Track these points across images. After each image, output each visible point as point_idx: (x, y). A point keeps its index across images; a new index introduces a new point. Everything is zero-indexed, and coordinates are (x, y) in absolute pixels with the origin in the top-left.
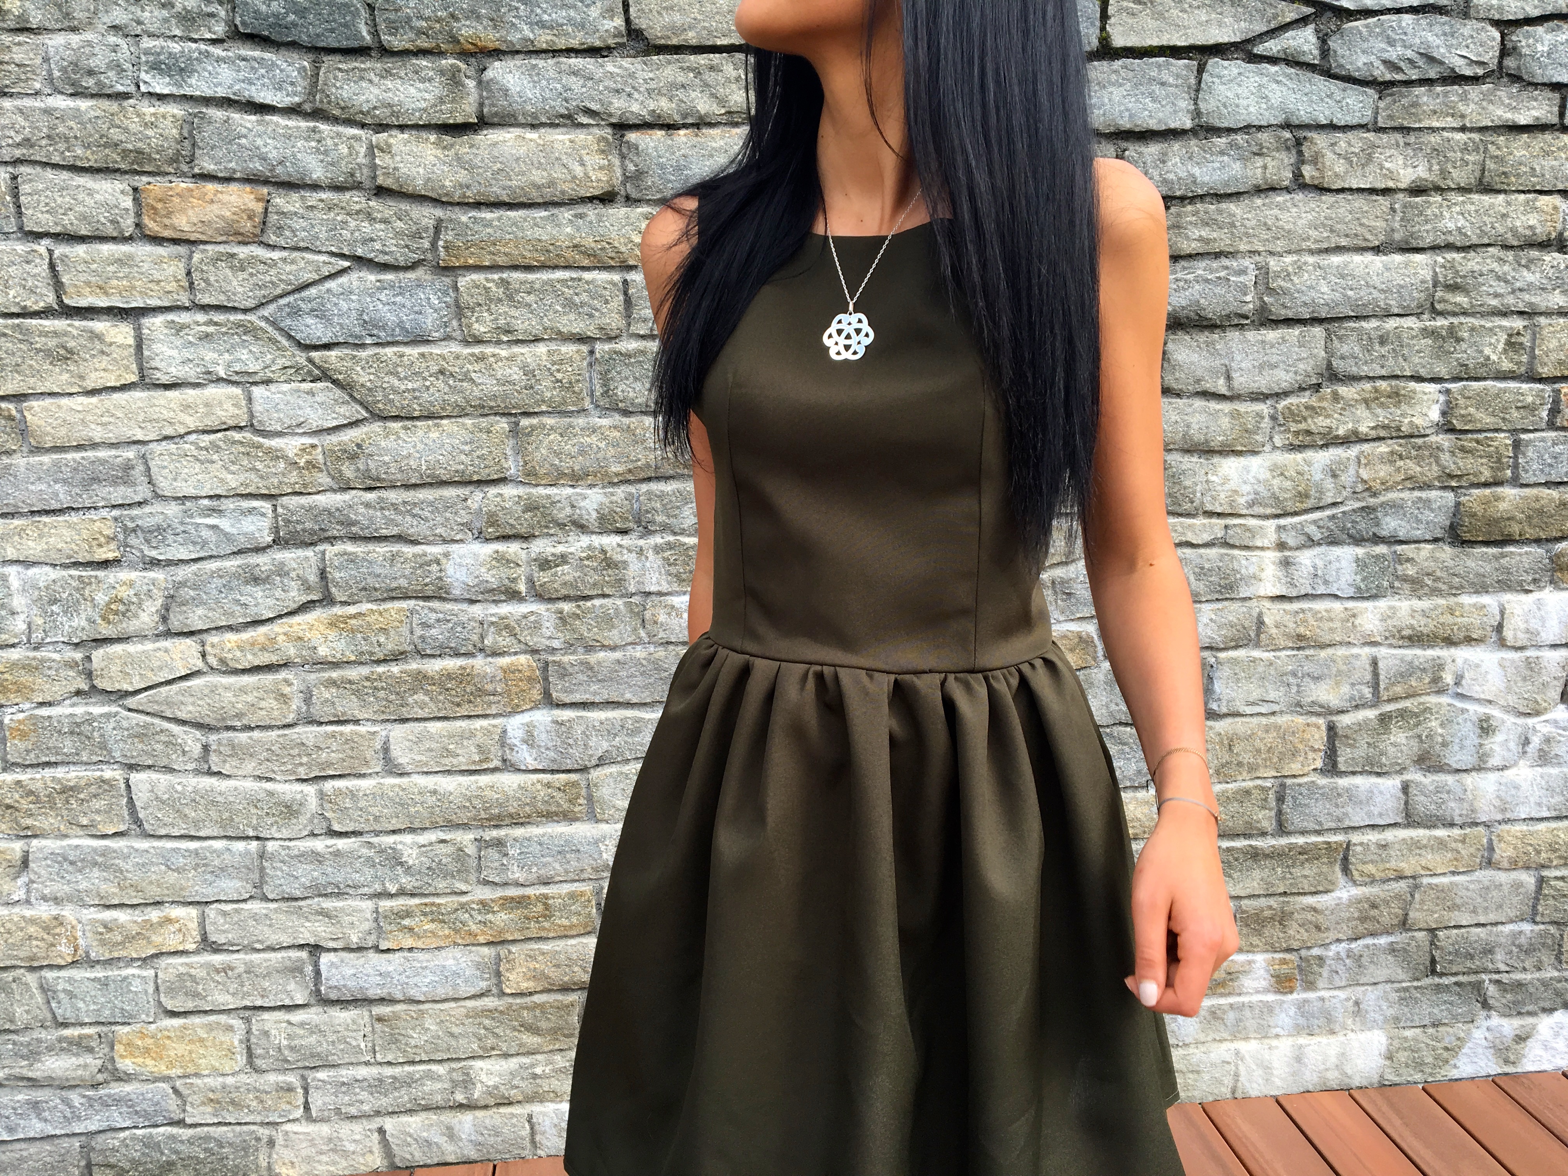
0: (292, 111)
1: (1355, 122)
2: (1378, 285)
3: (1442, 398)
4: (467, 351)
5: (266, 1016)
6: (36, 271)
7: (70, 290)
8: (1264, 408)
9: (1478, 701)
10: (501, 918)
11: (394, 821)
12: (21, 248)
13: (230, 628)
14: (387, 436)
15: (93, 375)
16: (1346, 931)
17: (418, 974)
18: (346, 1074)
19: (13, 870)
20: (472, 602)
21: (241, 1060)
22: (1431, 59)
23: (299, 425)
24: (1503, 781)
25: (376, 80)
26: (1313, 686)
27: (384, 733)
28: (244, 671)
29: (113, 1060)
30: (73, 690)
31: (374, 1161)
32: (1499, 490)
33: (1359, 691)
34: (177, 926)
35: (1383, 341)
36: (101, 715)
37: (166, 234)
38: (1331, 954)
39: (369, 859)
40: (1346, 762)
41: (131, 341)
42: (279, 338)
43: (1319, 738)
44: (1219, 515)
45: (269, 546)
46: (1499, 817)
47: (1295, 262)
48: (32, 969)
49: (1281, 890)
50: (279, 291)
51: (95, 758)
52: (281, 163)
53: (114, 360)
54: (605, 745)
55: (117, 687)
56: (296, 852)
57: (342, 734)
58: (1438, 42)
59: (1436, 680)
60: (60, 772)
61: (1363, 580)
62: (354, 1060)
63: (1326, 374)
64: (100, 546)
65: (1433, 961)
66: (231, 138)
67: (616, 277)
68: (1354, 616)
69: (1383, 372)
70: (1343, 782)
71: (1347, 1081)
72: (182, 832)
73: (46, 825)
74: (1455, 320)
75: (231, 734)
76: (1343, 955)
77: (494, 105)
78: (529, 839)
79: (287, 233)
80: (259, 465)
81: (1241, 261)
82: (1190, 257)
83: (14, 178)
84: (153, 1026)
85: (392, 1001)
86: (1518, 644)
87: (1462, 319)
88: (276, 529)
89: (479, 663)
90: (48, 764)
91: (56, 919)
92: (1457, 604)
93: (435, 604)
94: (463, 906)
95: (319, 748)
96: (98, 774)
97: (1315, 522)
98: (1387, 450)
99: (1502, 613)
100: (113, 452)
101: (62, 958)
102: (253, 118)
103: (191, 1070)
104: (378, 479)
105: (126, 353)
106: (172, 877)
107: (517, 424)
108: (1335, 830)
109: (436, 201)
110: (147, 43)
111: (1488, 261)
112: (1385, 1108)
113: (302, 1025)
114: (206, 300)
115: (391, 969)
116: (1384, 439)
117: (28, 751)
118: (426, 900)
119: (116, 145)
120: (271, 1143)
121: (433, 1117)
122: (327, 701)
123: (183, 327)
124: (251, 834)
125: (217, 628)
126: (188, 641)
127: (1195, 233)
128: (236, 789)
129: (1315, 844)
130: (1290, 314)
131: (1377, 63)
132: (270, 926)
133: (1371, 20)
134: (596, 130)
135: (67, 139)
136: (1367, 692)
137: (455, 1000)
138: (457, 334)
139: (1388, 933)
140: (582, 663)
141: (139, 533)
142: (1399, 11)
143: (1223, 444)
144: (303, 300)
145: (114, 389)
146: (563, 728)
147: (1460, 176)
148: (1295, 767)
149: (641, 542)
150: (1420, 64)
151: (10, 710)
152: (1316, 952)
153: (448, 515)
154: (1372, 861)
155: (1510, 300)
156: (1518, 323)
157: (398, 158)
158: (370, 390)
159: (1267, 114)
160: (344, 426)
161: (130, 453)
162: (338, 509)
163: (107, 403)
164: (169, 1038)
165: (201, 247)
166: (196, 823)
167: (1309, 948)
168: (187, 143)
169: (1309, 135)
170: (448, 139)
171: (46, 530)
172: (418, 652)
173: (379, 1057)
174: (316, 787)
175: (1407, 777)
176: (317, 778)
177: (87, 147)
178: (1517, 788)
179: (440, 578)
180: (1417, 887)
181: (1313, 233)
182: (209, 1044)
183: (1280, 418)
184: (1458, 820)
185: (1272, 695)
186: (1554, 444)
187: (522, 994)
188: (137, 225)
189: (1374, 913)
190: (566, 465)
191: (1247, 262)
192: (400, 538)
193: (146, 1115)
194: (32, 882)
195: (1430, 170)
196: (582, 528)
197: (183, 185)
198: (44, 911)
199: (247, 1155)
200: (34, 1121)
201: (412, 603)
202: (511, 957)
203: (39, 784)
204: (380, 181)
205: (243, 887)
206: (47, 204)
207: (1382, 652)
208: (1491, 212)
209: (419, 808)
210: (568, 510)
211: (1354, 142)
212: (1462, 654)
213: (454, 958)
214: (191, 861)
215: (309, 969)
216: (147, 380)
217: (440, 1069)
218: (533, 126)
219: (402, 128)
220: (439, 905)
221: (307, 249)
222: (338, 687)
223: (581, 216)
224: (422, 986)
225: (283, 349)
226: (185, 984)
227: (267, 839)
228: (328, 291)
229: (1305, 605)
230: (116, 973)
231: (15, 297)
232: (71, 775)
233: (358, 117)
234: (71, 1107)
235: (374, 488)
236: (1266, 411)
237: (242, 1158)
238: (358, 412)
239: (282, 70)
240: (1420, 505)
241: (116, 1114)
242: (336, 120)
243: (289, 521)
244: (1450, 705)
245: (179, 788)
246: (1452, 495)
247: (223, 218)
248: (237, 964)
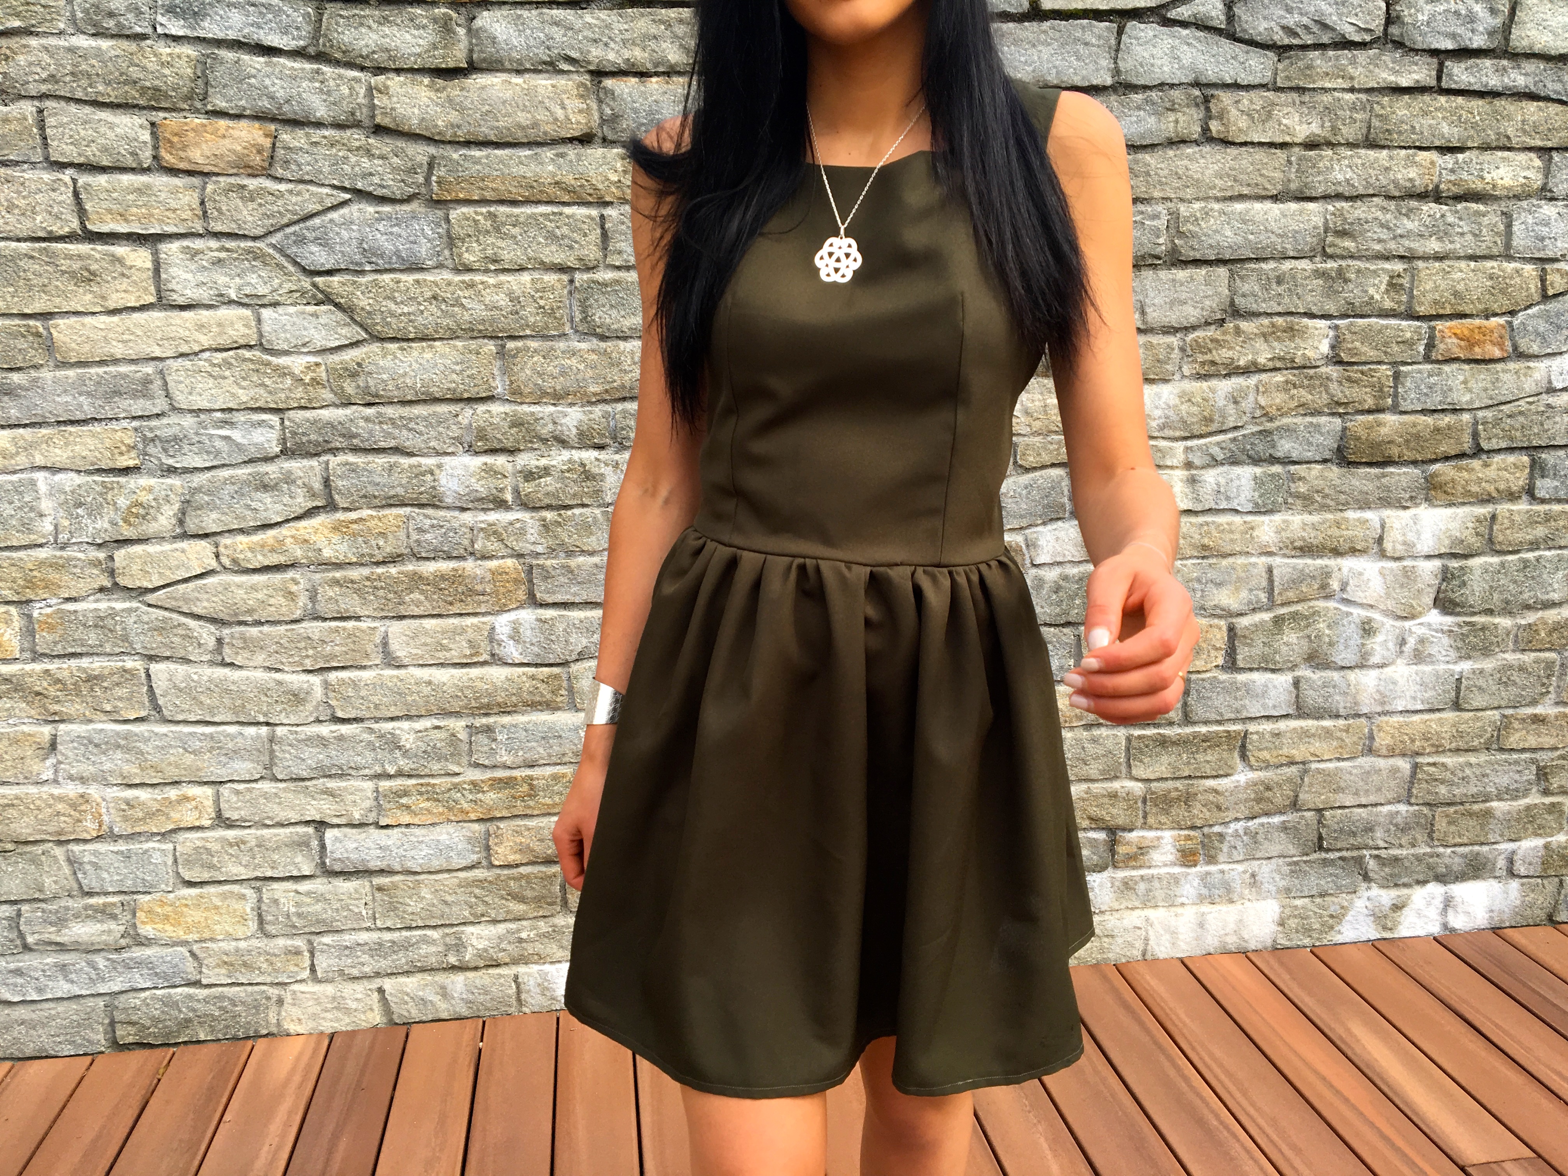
0: (297, 54)
1: (1257, 81)
2: (1276, 230)
3: (1331, 333)
4: (457, 278)
5: (275, 885)
6: (61, 198)
7: (93, 216)
8: (1174, 340)
9: (1361, 605)
10: (490, 797)
11: (392, 709)
12: (47, 176)
13: (242, 531)
14: (384, 357)
15: (114, 296)
16: (1244, 811)
17: (414, 848)
18: (348, 939)
19: (41, 752)
20: (463, 509)
21: (253, 925)
22: (1324, 26)
23: (304, 345)
24: (1383, 677)
25: (374, 26)
26: (1215, 592)
27: (383, 629)
28: (255, 571)
29: (134, 926)
30: (96, 586)
31: (374, 1018)
32: (1381, 416)
33: (1256, 596)
34: (194, 803)
35: (1279, 281)
36: (123, 610)
37: (182, 166)
38: (1230, 831)
39: (370, 743)
40: (1244, 659)
41: (149, 265)
42: (286, 264)
43: (1220, 638)
45: (277, 456)
46: (1379, 709)
47: (1203, 208)
48: (60, 843)
49: (1186, 774)
50: (285, 221)
51: (117, 650)
52: (288, 102)
53: (135, 282)
54: (584, 642)
55: (138, 584)
56: (303, 737)
57: (344, 629)
58: (1331, 10)
59: (1324, 586)
60: (85, 662)
61: (1260, 497)
62: (356, 926)
63: (1229, 310)
64: (121, 454)
65: (1321, 838)
66: (241, 79)
67: (594, 212)
69: (1280, 309)
70: (1241, 677)
71: (1244, 944)
72: (199, 718)
73: (72, 711)
74: (1343, 263)
75: (242, 628)
76: (1241, 832)
77: (482, 52)
78: (515, 726)
79: (293, 167)
80: (268, 382)
81: (1155, 207)
83: (40, 111)
84: (172, 895)
85: (391, 872)
86: (1396, 555)
87: (1350, 262)
88: (283, 441)
89: (469, 565)
90: (74, 655)
91: (82, 796)
92: (1343, 518)
93: (430, 511)
94: (455, 786)
95: (324, 642)
96: (120, 664)
97: (1218, 444)
98: (1282, 379)
99: (1383, 527)
100: (133, 368)
101: (88, 833)
102: (262, 59)
103: (206, 935)
104: (378, 396)
105: (145, 276)
106: (189, 759)
107: (503, 346)
108: (1235, 721)
109: (429, 140)
111: (1373, 210)
112: (1277, 966)
113: (308, 894)
114: (219, 227)
115: (390, 843)
116: (1280, 369)
117: (56, 643)
118: (422, 781)
119: (135, 82)
120: (280, 1002)
121: (428, 977)
122: (331, 598)
123: (197, 252)
124: (262, 719)
125: (229, 531)
126: (203, 543)
128: (247, 678)
129: (1216, 733)
130: (1198, 256)
131: (1277, 29)
132: (280, 804)
134: (576, 77)
135: (89, 76)
136: (1263, 597)
137: (449, 871)
138: (449, 263)
139: (1281, 813)
140: (563, 567)
141: (157, 442)
144: (308, 229)
145: (134, 309)
146: (546, 626)
147: (1349, 132)
148: (1200, 664)
149: (617, 457)
150: (1315, 30)
151: (38, 605)
152: (1217, 829)
153: (441, 429)
154: (1267, 748)
155: (1392, 245)
156: (1398, 266)
157: (395, 99)
158: (369, 313)
159: (1178, 73)
160: (346, 346)
161: (149, 369)
162: (340, 423)
163: (127, 323)
164: (186, 906)
165: (214, 178)
166: (211, 710)
167: (1211, 826)
168: (200, 82)
169: (1216, 93)
170: (440, 83)
171: (71, 439)
172: (414, 555)
174: (321, 677)
175: (1299, 673)
176: (322, 670)
177: (108, 83)
178: (1395, 683)
179: (434, 488)
180: (1306, 771)
181: (1219, 182)
182: (223, 911)
183: (1188, 349)
184: (1343, 712)
186: (1430, 376)
187: (508, 866)
188: (155, 157)
189: (1268, 794)
190: (548, 385)
191: (1160, 208)
192: (397, 450)
193: (165, 976)
194: (60, 762)
195: (1322, 126)
196: (563, 443)
197: (197, 121)
198: (71, 790)
199: (258, 1013)
200: (62, 982)
201: (408, 510)
202: (500, 832)
203: (66, 673)
204: (378, 120)
205: (254, 768)
206: (71, 137)
207: (1277, 561)
208: (1376, 165)
209: (415, 697)
210: (550, 427)
211: (1255, 100)
212: (1348, 564)
213: (448, 833)
214: (207, 744)
215: (315, 843)
216: (164, 302)
217: (434, 934)
218: (518, 72)
219: (398, 71)
220: (434, 785)
221: (311, 182)
222: (342, 586)
223: (562, 155)
224: (418, 858)
225: (289, 274)
226: (201, 857)
227: (276, 725)
228: (331, 221)
229: (1209, 518)
230: (138, 846)
231: (41, 223)
232: (96, 665)
233: (359, 61)
234: (96, 969)
235: (373, 404)
236: (1176, 343)
237: (253, 1015)
238: (359, 334)
239: (288, 16)
240: (1311, 429)
241: (137, 976)
242: (337, 63)
243: (296, 434)
244: (1336, 609)
245: (195, 677)
246: (1339, 420)
247: (234, 152)
248: (249, 838)
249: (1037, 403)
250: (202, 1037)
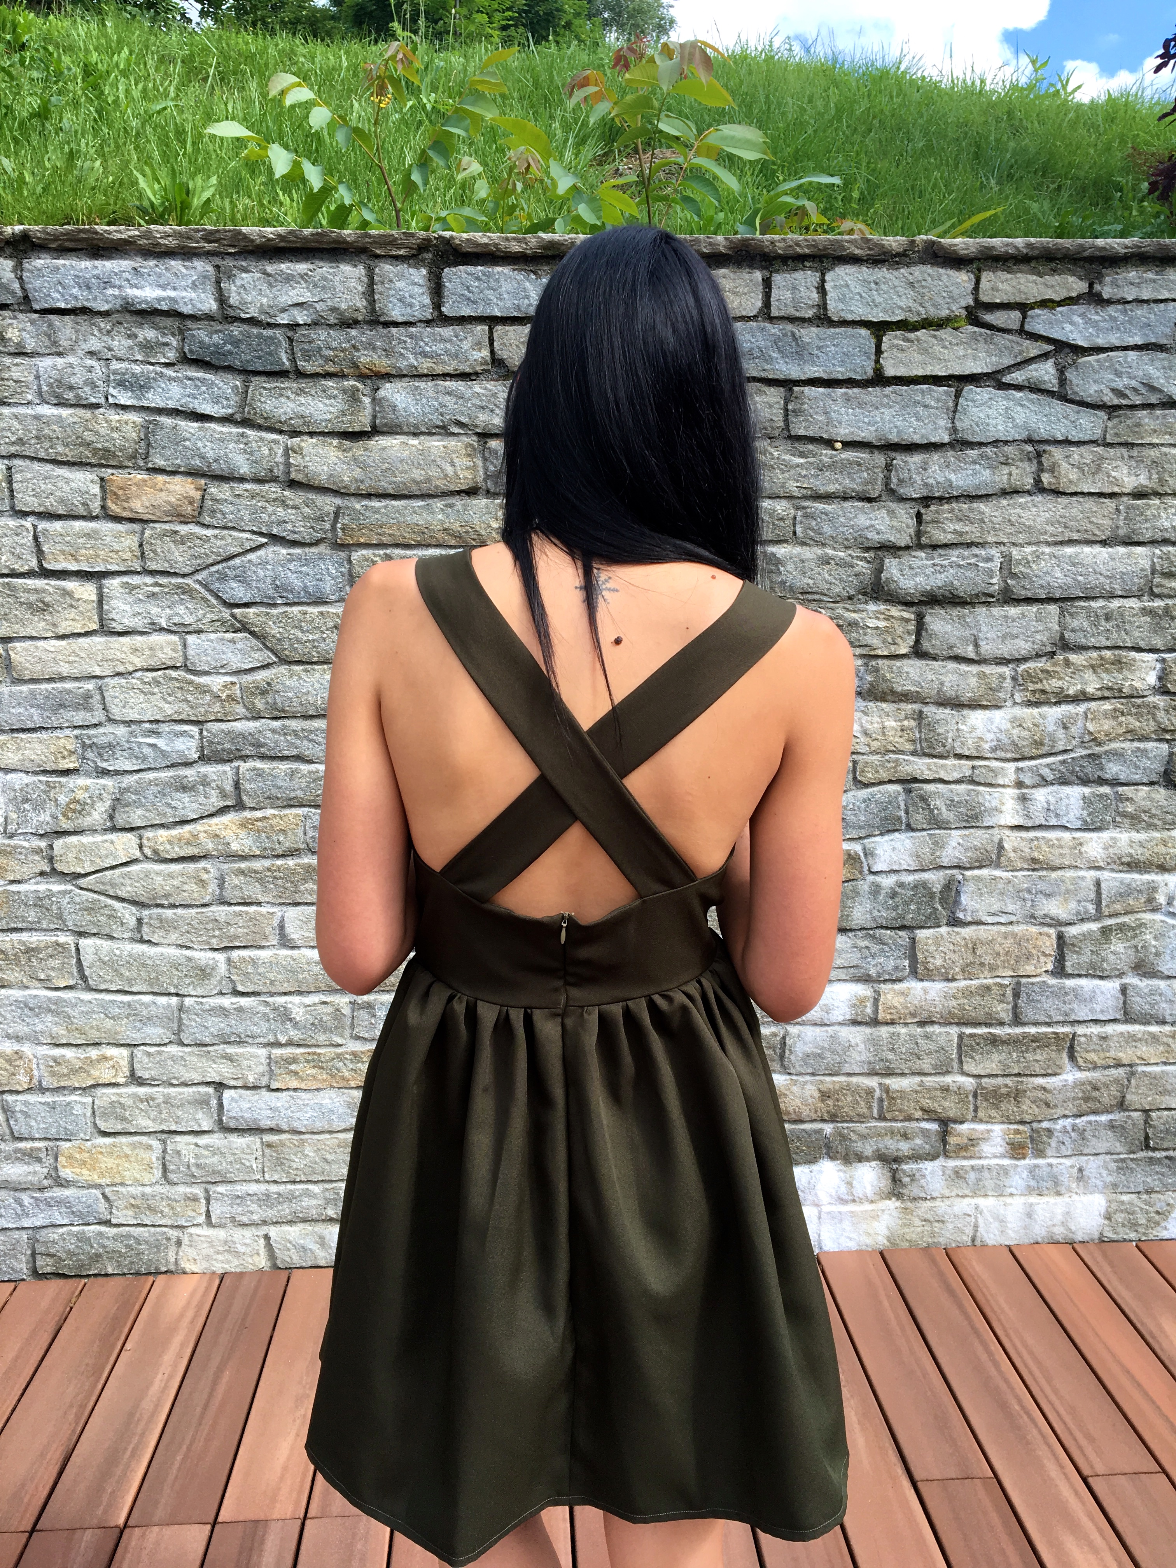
0: (226, 420)
1: (1087, 438)
2: (1104, 572)
3: (1159, 666)
5: (178, 1138)
6: (23, 541)
7: (49, 557)
8: (1006, 671)
11: (285, 985)
12: (12, 523)
13: (162, 826)
14: (291, 677)
15: (64, 624)
16: (1071, 1109)
17: (301, 1110)
18: (240, 1189)
21: (158, 1173)
22: (1152, 388)
23: (222, 667)
25: (292, 396)
26: (1045, 902)
27: (280, 914)
28: (172, 861)
29: (56, 1169)
30: (37, 871)
31: (260, 1262)
33: (1084, 907)
34: (111, 1063)
35: (1108, 618)
36: (59, 892)
37: (125, 514)
38: (1058, 1127)
39: (265, 1015)
40: (1072, 966)
41: (94, 597)
42: (210, 598)
43: (1049, 945)
44: (968, 758)
45: (195, 762)
47: (1034, 552)
49: (1016, 1071)
50: (211, 561)
51: (52, 926)
52: (216, 461)
53: (81, 612)
55: (72, 870)
56: (207, 1007)
57: (247, 913)
58: (1158, 374)
59: (1150, 900)
60: (24, 936)
61: (1089, 815)
62: (247, 1178)
63: (1059, 644)
64: (64, 758)
65: (1147, 1138)
66: (178, 440)
68: (1081, 844)
69: (1108, 644)
70: (1070, 983)
71: (1071, 1235)
72: (119, 987)
73: (12, 978)
74: (1170, 602)
75: (159, 910)
76: (1069, 1129)
77: (383, 418)
79: (219, 515)
80: (190, 698)
81: (989, 551)
82: (946, 546)
83: (9, 468)
84: (89, 1143)
85: (279, 1131)
88: (202, 748)
90: (16, 930)
91: (16, 1053)
92: (1170, 837)
94: (338, 1056)
95: (228, 923)
96: (54, 938)
97: (1048, 765)
98: (1111, 707)
100: (77, 684)
101: (21, 1085)
102: (196, 425)
103: (118, 1180)
104: (283, 711)
105: (90, 607)
106: (109, 1023)
108: (1063, 1023)
109: (336, 493)
110: (115, 365)
112: (1100, 1258)
113: (206, 1147)
114: (153, 566)
115: (279, 1105)
116: (1108, 698)
118: (309, 1050)
119: (89, 444)
120: (179, 1243)
121: (308, 1227)
122: (236, 886)
123: (135, 587)
124: (172, 991)
125: (152, 826)
126: (129, 835)
127: (951, 527)
128: (162, 954)
129: (1045, 1034)
130: (1029, 595)
131: (1106, 391)
132: (185, 1066)
133: (1102, 356)
134: (465, 439)
135: (51, 439)
136: (1091, 908)
137: (331, 1132)
139: (1108, 1112)
141: (94, 748)
142: (1126, 348)
143: (970, 699)
144: (229, 568)
145: (79, 635)
148: (1029, 969)
150: (1143, 391)
152: (1045, 1125)
154: (1094, 1051)
157: (308, 458)
158: (279, 640)
159: (1012, 431)
160: (258, 668)
161: (90, 686)
162: (250, 734)
163: (74, 646)
164: (101, 1153)
165: (152, 525)
166: (130, 981)
167: (1040, 1121)
168: (143, 443)
169: (1048, 448)
170: (347, 443)
171: (22, 744)
172: (310, 850)
173: (267, 1177)
174: (225, 955)
175: (1126, 980)
176: (226, 948)
177: (67, 445)
180: (1133, 1074)
181: (1050, 529)
182: (132, 1159)
183: (1020, 679)
184: (1169, 1019)
185: (1010, 908)
188: (103, 507)
189: (1095, 1094)
191: (994, 552)
192: (299, 758)
193: (80, 1215)
195: (1150, 478)
197: (139, 476)
198: (8, 1047)
199: (159, 1251)
201: (306, 809)
203: (9, 946)
204: (293, 476)
205: (165, 1034)
206: (33, 490)
207: (1105, 875)
209: (306, 975)
211: (1086, 454)
212: (1174, 879)
213: (331, 1098)
214: (124, 1011)
215: (214, 1102)
216: (106, 629)
217: (315, 1189)
218: (415, 435)
219: (311, 434)
220: (319, 1054)
221: (233, 528)
222: (246, 876)
223: (451, 506)
224: (304, 1119)
225: (213, 606)
226: (115, 1110)
227: (185, 996)
228: (250, 561)
229: (1039, 834)
230: (62, 1098)
231: (6, 561)
232: (33, 939)
233: (278, 426)
234: (21, 1205)
235: (280, 718)
236: (1008, 673)
237: (155, 1253)
238: (269, 657)
239: (219, 388)
240: (1139, 754)
241: (57, 1213)
242: (260, 427)
243: (212, 743)
244: (1162, 921)
245: (117, 952)
246: (1166, 746)
247: (168, 503)
248: (158, 1095)
249: (876, 725)
250: (110, 1270)
